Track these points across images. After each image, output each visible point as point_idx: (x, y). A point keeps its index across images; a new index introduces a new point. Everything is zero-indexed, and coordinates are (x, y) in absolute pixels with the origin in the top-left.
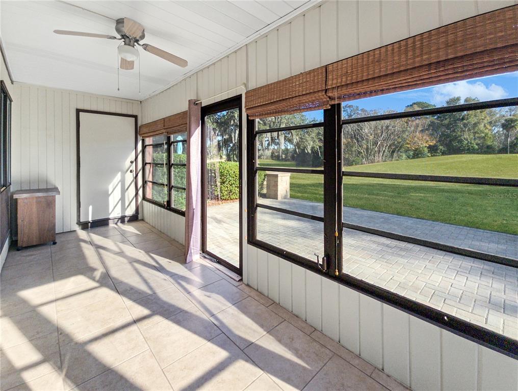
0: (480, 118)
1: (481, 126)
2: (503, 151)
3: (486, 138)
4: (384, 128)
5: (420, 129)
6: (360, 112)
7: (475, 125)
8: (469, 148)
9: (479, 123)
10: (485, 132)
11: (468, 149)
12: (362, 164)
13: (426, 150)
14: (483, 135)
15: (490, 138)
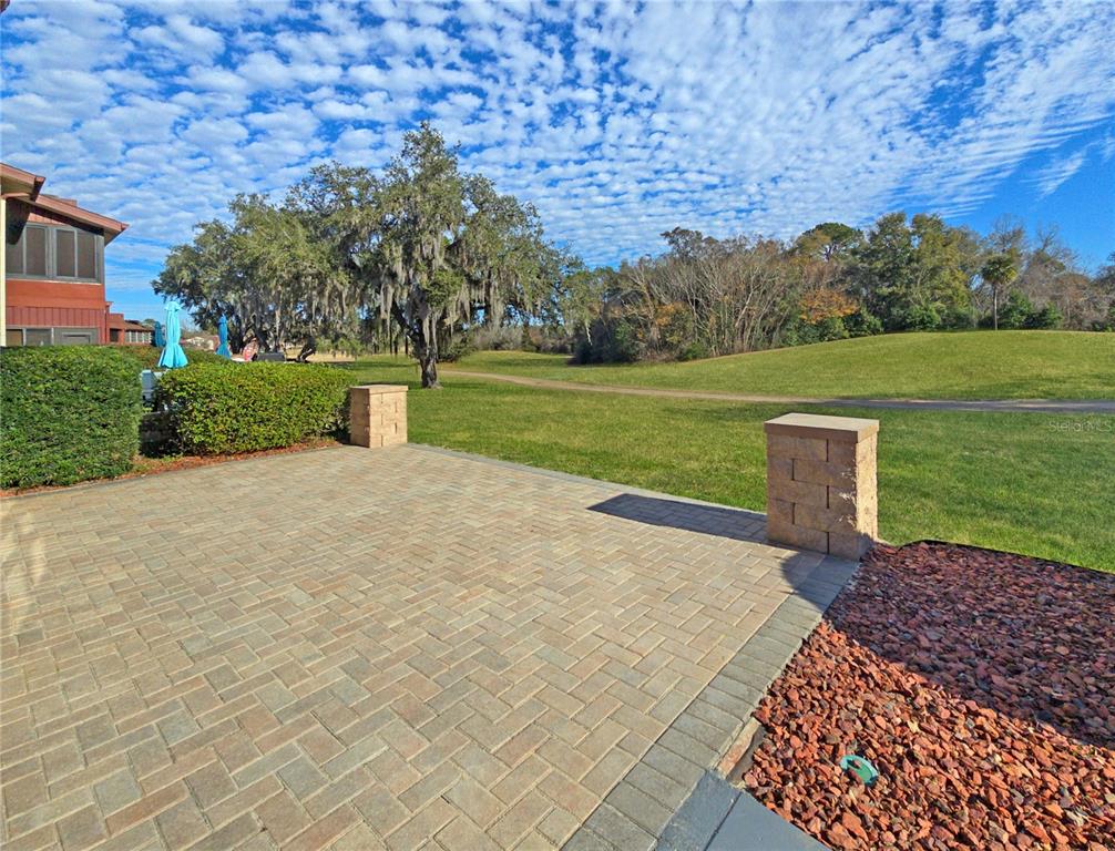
0: (945, 257)
1: (945, 275)
2: (986, 324)
3: (955, 298)
4: (752, 278)
5: (827, 279)
6: (703, 245)
7: (934, 271)
8: (923, 319)
9: (940, 268)
10: (953, 285)
11: (922, 322)
12: (707, 357)
13: (839, 325)
14: (950, 292)
15: (963, 297)
